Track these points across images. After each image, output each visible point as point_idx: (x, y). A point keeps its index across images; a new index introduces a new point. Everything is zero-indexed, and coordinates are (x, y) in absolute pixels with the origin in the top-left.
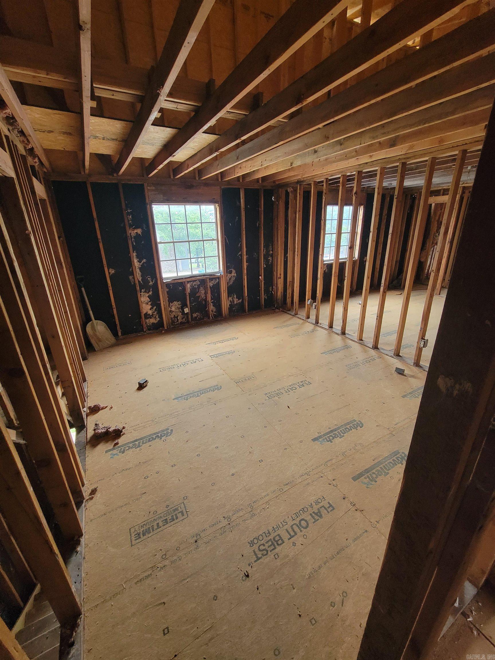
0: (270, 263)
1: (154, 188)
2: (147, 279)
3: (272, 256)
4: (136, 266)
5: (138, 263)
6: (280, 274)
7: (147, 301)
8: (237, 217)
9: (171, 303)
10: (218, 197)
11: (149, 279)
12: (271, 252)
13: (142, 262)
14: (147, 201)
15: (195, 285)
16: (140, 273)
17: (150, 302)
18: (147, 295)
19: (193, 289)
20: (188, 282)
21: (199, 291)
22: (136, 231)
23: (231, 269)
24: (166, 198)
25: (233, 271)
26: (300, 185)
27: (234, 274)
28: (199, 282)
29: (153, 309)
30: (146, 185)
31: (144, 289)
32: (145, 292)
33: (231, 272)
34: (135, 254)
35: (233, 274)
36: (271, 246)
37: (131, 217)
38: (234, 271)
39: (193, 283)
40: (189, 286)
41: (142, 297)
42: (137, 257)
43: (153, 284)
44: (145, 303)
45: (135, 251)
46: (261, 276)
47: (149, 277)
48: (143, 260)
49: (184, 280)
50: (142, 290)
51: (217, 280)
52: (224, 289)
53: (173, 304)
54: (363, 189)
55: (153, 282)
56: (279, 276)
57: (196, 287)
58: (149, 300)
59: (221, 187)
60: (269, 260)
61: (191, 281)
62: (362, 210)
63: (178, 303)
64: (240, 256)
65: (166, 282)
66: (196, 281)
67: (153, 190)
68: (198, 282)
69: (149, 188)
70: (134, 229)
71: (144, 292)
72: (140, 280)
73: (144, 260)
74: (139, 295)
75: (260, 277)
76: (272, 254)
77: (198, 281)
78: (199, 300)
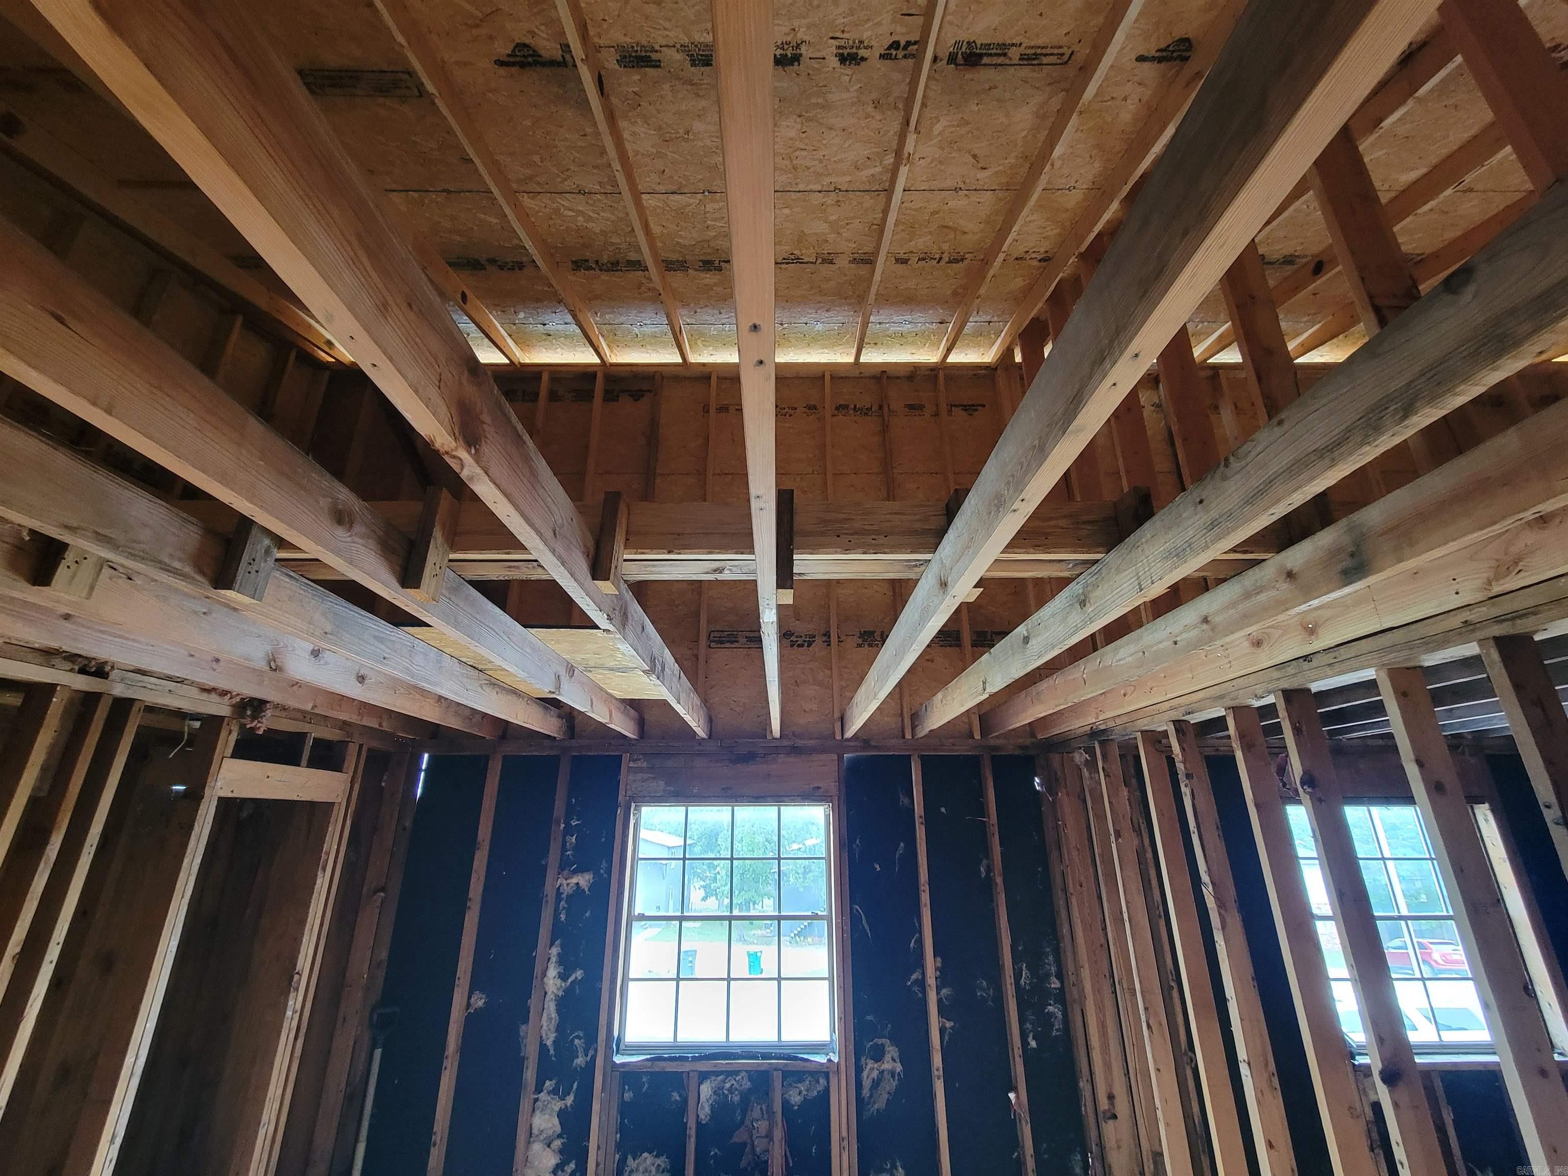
0: (1054, 1033)
1: (645, 765)
2: (572, 1040)
3: (1061, 998)
4: (549, 993)
5: (559, 982)
6: (1111, 1097)
7: (550, 1132)
8: (902, 845)
9: (630, 1158)
10: (831, 784)
11: (577, 1041)
12: (1055, 984)
13: (570, 980)
14: (621, 798)
15: (730, 1090)
16: (554, 1015)
17: (559, 1136)
18: (557, 1105)
19: (721, 1106)
20: (704, 1076)
21: (747, 1122)
22: (574, 880)
23: (880, 1041)
24: (672, 789)
25: (887, 1049)
26: (1103, 743)
27: (891, 1062)
28: (750, 1080)
29: (563, 1171)
30: (626, 757)
31: (554, 1081)
32: (554, 1092)
33: (878, 1055)
34: (555, 951)
35: (887, 1065)
36: (1051, 958)
37: (574, 840)
38: (892, 1051)
39: (724, 1081)
40: (706, 1089)
41: (538, 1113)
42: (562, 960)
43: (587, 1062)
44: (542, 1138)
45: (558, 942)
46: (1014, 1089)
47: (578, 1037)
48: (574, 971)
49: (686, 1067)
50: (548, 1083)
51: (822, 1081)
52: (844, 1134)
53: (637, 1161)
54: (1455, 741)
55: (587, 1056)
56: (1104, 1104)
57: (736, 1099)
58: (558, 1129)
59: (840, 758)
60: (1051, 1015)
61: (717, 1074)
62: (1486, 820)
63: (658, 1161)
64: (916, 989)
65: (623, 1065)
66: (737, 1073)
67: (640, 770)
68: (746, 1081)
69: (631, 764)
70: (575, 872)
71: (549, 1093)
72: (549, 1043)
73: (579, 974)
74: (525, 1105)
75: (1012, 1096)
76: (1062, 989)
77: (743, 1074)
78: (743, 1164)
